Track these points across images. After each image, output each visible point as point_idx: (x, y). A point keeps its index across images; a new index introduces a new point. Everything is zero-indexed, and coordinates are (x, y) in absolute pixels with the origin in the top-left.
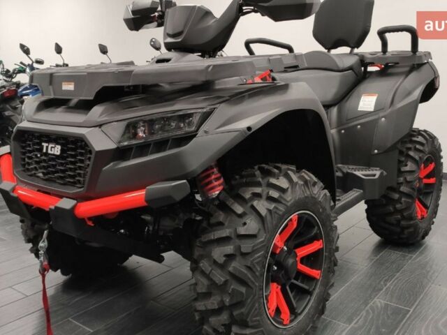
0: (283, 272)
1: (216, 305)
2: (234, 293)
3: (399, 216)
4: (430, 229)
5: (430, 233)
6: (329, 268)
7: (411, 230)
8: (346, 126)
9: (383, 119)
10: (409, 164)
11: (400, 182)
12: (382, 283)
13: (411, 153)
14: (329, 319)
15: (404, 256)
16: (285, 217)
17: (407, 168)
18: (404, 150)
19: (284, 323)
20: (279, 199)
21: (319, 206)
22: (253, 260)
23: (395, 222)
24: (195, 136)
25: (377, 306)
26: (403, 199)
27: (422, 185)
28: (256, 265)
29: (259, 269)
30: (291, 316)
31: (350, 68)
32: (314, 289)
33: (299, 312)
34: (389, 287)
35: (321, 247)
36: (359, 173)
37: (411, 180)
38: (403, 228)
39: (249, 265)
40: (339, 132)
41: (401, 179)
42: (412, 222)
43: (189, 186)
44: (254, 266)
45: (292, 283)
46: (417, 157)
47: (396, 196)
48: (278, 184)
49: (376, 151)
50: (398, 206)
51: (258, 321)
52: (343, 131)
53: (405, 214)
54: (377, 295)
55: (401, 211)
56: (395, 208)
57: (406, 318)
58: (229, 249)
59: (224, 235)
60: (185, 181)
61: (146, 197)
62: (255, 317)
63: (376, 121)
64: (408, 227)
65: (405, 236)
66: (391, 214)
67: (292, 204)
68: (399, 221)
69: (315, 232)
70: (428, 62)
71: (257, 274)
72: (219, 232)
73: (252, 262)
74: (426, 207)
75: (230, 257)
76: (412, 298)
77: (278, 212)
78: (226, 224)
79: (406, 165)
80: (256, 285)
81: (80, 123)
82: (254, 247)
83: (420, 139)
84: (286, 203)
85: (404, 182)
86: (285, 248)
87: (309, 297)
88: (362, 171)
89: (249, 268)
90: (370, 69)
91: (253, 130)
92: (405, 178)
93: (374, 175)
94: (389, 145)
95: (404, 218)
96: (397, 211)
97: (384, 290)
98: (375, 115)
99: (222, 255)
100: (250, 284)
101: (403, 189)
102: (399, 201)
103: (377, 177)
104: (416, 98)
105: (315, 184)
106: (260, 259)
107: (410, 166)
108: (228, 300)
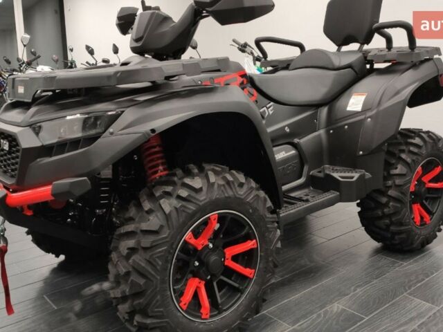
0: (204, 269)
1: (119, 293)
2: (133, 284)
3: (387, 221)
4: (436, 236)
5: (435, 241)
6: (266, 268)
7: (404, 236)
8: (334, 126)
9: (369, 119)
10: (399, 166)
11: (388, 185)
12: (353, 288)
13: (403, 156)
14: (275, 319)
15: (394, 263)
16: (198, 215)
17: (397, 172)
18: (397, 152)
19: (203, 317)
20: (189, 198)
21: (248, 207)
22: (152, 255)
23: (384, 227)
24: (99, 137)
25: (332, 311)
26: (391, 204)
27: (423, 190)
28: (157, 259)
29: (160, 263)
30: (211, 311)
31: (349, 66)
32: (246, 287)
33: (225, 308)
34: (357, 294)
35: (255, 246)
36: (336, 175)
37: (400, 184)
38: (394, 234)
39: (147, 258)
40: (328, 132)
41: (390, 183)
42: (403, 228)
43: (89, 182)
44: (155, 261)
45: (221, 280)
46: (409, 160)
47: (384, 200)
48: (191, 183)
49: (361, 153)
50: (386, 210)
51: (162, 312)
52: (331, 131)
53: (393, 219)
54: (339, 300)
55: (389, 216)
56: (383, 213)
57: (356, 326)
58: (131, 243)
59: (130, 230)
60: (86, 178)
61: (52, 191)
62: (157, 308)
63: (361, 121)
64: (400, 233)
65: (397, 242)
66: (380, 218)
67: (205, 204)
68: (388, 226)
69: (245, 231)
70: (432, 59)
71: (158, 267)
72: (128, 226)
73: (151, 256)
74: (430, 213)
75: (133, 250)
76: (374, 306)
77: (186, 210)
78: (137, 220)
79: (396, 168)
80: (157, 279)
81: (18, 123)
82: (153, 242)
83: (417, 141)
84: (198, 202)
85: (393, 185)
86: (211, 245)
87: (239, 295)
88: (341, 172)
89: (149, 262)
90: (376, 66)
91: (157, 132)
92: (394, 182)
93: (352, 178)
94: (374, 146)
95: (392, 223)
96: (384, 216)
97: (350, 295)
98: (362, 115)
99: (126, 248)
100: (149, 276)
101: (392, 192)
102: (386, 205)
103: (354, 179)
104: (403, 98)
105: (241, 185)
106: (162, 254)
107: (400, 169)
108: (128, 290)
